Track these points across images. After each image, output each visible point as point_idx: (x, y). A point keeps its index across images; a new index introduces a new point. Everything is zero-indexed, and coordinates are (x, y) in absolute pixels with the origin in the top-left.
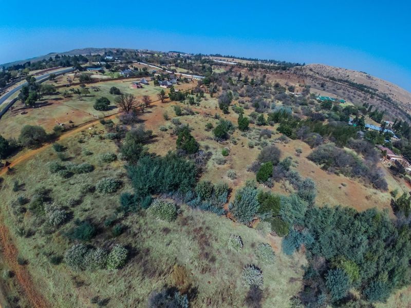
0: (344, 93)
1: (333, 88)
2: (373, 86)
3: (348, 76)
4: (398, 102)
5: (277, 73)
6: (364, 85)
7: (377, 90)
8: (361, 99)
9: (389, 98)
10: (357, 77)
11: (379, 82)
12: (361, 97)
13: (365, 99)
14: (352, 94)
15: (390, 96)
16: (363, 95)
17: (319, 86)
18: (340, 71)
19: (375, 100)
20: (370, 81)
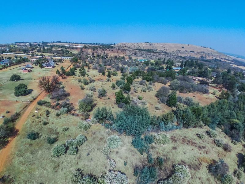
0: (146, 56)
1: (140, 55)
2: (154, 48)
3: (140, 47)
4: (171, 52)
5: (110, 50)
6: (149, 49)
7: (157, 50)
8: (155, 57)
9: (165, 52)
10: (144, 46)
11: (157, 45)
12: (154, 56)
13: (157, 56)
14: (150, 55)
15: (165, 51)
16: (155, 55)
17: (134, 55)
18: (135, 45)
19: (162, 55)
20: (152, 46)
